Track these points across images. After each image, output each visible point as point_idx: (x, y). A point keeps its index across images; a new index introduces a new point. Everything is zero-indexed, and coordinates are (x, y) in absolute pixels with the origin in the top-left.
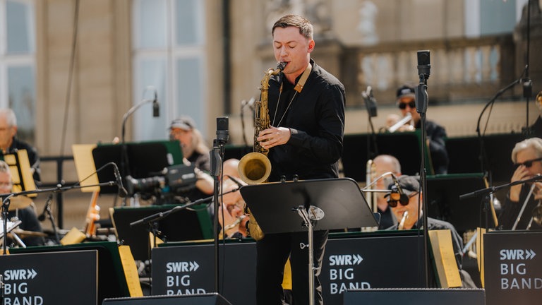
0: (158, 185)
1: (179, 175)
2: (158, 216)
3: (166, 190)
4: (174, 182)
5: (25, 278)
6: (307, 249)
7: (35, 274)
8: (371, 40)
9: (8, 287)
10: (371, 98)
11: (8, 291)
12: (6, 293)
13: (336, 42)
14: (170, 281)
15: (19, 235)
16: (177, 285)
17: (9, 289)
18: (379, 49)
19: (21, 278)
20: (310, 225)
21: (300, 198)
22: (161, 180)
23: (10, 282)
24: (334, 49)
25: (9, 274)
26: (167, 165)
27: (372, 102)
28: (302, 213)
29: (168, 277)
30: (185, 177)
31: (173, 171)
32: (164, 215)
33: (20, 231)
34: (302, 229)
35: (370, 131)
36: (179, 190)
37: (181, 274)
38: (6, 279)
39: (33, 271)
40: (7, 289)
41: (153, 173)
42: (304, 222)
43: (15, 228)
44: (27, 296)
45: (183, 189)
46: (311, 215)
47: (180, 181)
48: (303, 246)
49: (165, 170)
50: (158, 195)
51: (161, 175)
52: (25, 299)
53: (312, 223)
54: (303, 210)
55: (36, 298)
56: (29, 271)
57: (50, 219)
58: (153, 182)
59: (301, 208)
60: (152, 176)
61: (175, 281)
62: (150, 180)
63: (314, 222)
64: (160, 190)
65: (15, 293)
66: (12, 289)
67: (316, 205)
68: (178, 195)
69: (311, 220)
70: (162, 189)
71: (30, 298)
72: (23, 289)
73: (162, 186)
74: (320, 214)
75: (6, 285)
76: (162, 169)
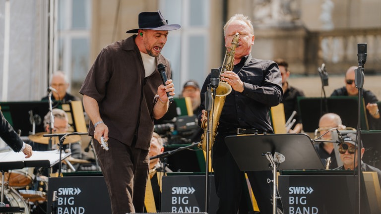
0: (169, 129)
1: (184, 123)
2: (167, 153)
3: (175, 133)
4: (180, 128)
5: (72, 194)
6: (272, 183)
7: (80, 191)
8: (328, 27)
9: (60, 200)
10: (324, 73)
11: (60, 203)
12: (59, 204)
13: (303, 27)
14: (174, 200)
15: (71, 162)
16: (179, 203)
17: (61, 201)
18: (334, 34)
19: (70, 194)
20: (275, 165)
21: (268, 146)
22: (171, 126)
23: (63, 196)
24: (301, 33)
25: (62, 190)
26: (176, 116)
27: (325, 75)
28: (269, 157)
29: (173, 198)
30: (188, 124)
31: (180, 120)
32: (171, 153)
33: (71, 159)
34: (269, 169)
35: (323, 96)
36: (184, 133)
37: (182, 196)
38: (59, 194)
39: (78, 189)
40: (60, 201)
41: (167, 121)
42: (270, 164)
43: (68, 156)
44: (74, 206)
45: (187, 133)
46: (276, 159)
47: (185, 127)
48: (269, 181)
49: (175, 119)
50: (169, 137)
51: (172, 123)
52: (72, 208)
53: (276, 165)
54: (270, 155)
55: (80, 208)
56: (75, 189)
57: (93, 151)
58: (166, 127)
59: (268, 154)
60: (166, 123)
61: (178, 200)
62: (164, 125)
63: (277, 164)
64: (170, 133)
65: (65, 204)
66: (63, 201)
67: (279, 152)
68: (184, 137)
69: (275, 162)
70: (171, 132)
71: (76, 208)
72: (71, 201)
73: (172, 130)
74: (282, 159)
75: (59, 198)
76: (173, 119)
